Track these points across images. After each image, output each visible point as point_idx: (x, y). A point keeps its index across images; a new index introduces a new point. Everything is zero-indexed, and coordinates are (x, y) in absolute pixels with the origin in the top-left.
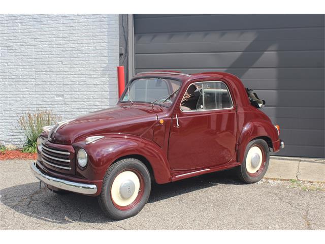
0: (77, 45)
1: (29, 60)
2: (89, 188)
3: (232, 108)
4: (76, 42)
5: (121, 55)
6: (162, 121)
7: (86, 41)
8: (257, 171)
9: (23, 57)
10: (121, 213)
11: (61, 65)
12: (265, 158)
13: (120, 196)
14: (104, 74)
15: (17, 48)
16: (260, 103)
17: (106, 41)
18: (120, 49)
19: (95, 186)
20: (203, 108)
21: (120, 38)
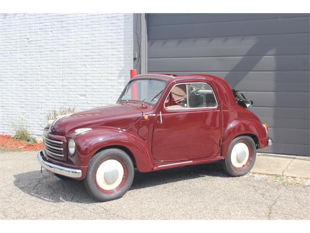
0: (98, 50)
1: (58, 64)
2: (76, 172)
3: (216, 107)
4: (97, 47)
5: (135, 59)
6: (146, 117)
7: (105, 47)
8: (243, 166)
9: (53, 61)
10: (105, 196)
11: (84, 69)
12: (252, 154)
13: (104, 181)
14: (120, 77)
15: (48, 53)
16: (248, 103)
17: (123, 47)
18: (134, 54)
19: (80, 171)
20: (187, 107)
21: (134, 44)
